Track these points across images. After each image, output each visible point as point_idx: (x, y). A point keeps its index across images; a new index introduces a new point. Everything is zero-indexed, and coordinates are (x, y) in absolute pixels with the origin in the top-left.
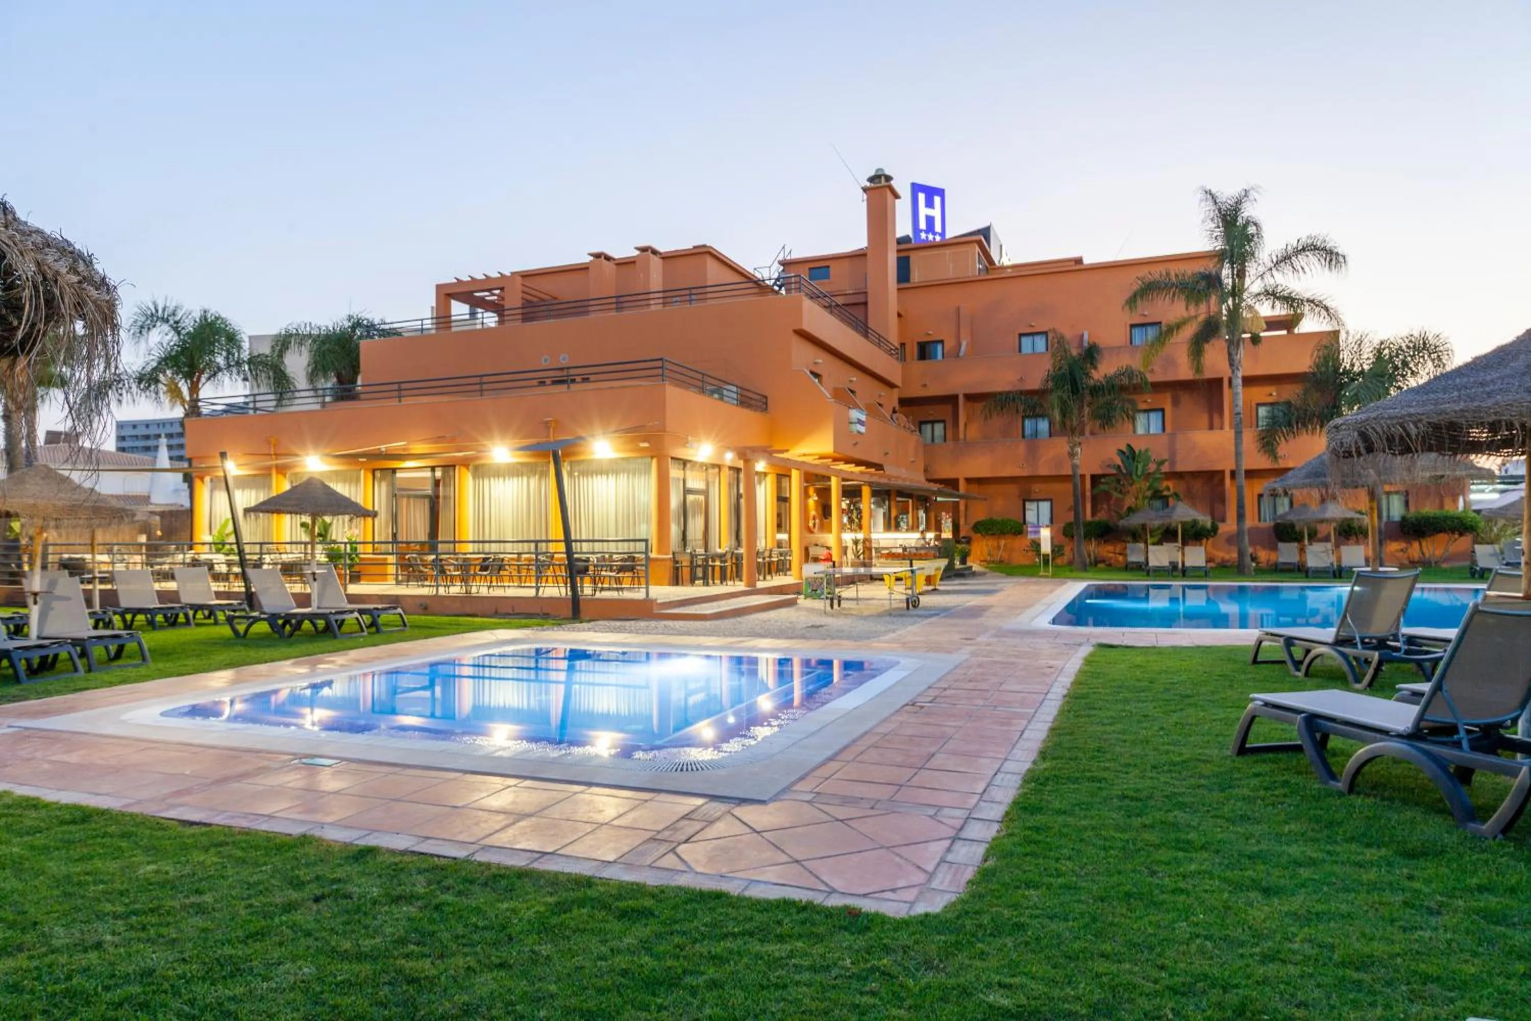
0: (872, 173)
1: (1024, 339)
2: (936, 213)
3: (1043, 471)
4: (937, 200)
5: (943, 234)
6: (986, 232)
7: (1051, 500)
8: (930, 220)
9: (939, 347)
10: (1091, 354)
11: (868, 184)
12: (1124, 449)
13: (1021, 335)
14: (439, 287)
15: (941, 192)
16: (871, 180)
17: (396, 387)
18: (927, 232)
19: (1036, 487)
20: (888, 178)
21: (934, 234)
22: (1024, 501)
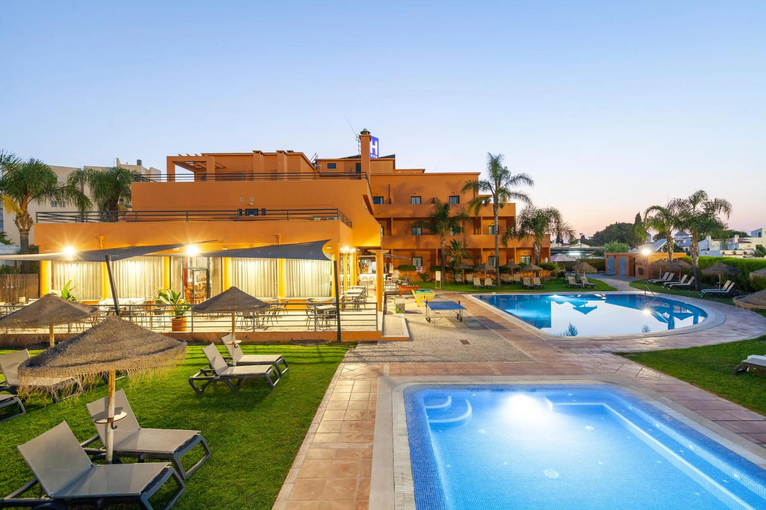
0: (362, 130)
1: (412, 198)
2: (376, 147)
3: (421, 247)
4: (376, 142)
5: (378, 156)
6: (393, 156)
7: (422, 258)
8: (374, 150)
9: (381, 199)
10: (446, 207)
11: (360, 134)
12: (453, 241)
13: (412, 197)
14: (168, 158)
15: (377, 140)
16: (362, 133)
17: (185, 213)
18: (373, 155)
19: (417, 253)
20: (369, 133)
21: (375, 155)
22: (413, 257)
